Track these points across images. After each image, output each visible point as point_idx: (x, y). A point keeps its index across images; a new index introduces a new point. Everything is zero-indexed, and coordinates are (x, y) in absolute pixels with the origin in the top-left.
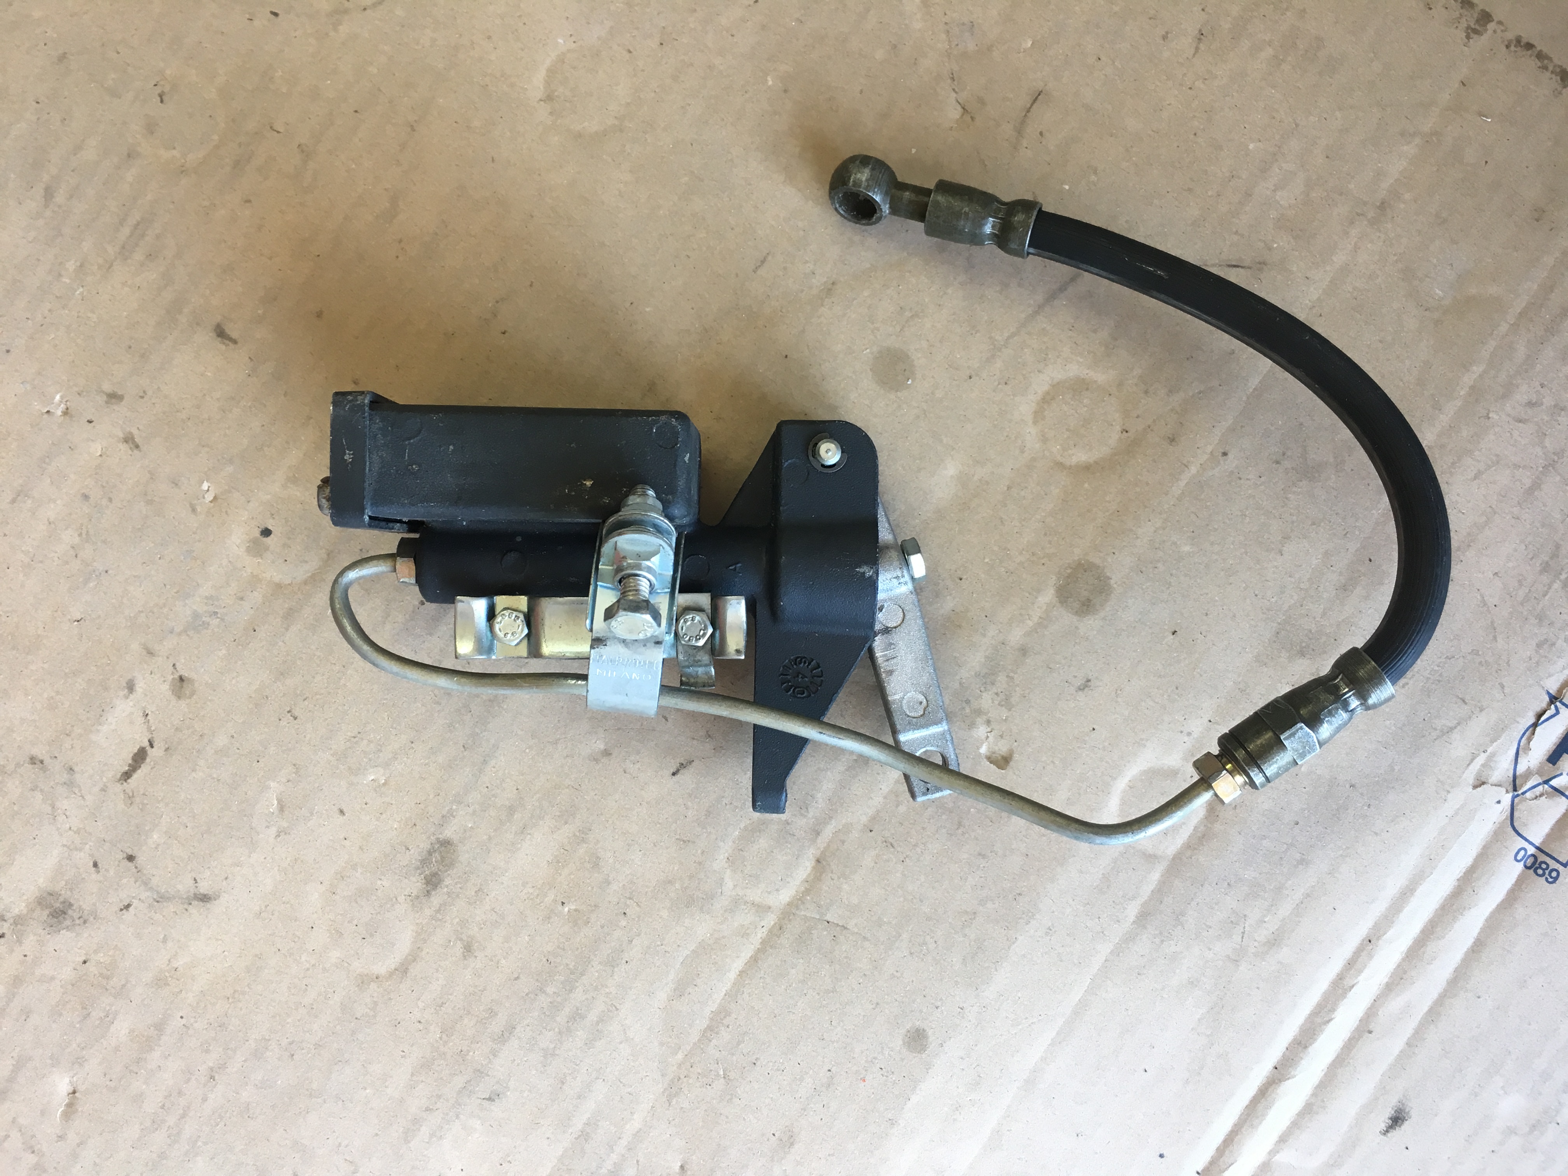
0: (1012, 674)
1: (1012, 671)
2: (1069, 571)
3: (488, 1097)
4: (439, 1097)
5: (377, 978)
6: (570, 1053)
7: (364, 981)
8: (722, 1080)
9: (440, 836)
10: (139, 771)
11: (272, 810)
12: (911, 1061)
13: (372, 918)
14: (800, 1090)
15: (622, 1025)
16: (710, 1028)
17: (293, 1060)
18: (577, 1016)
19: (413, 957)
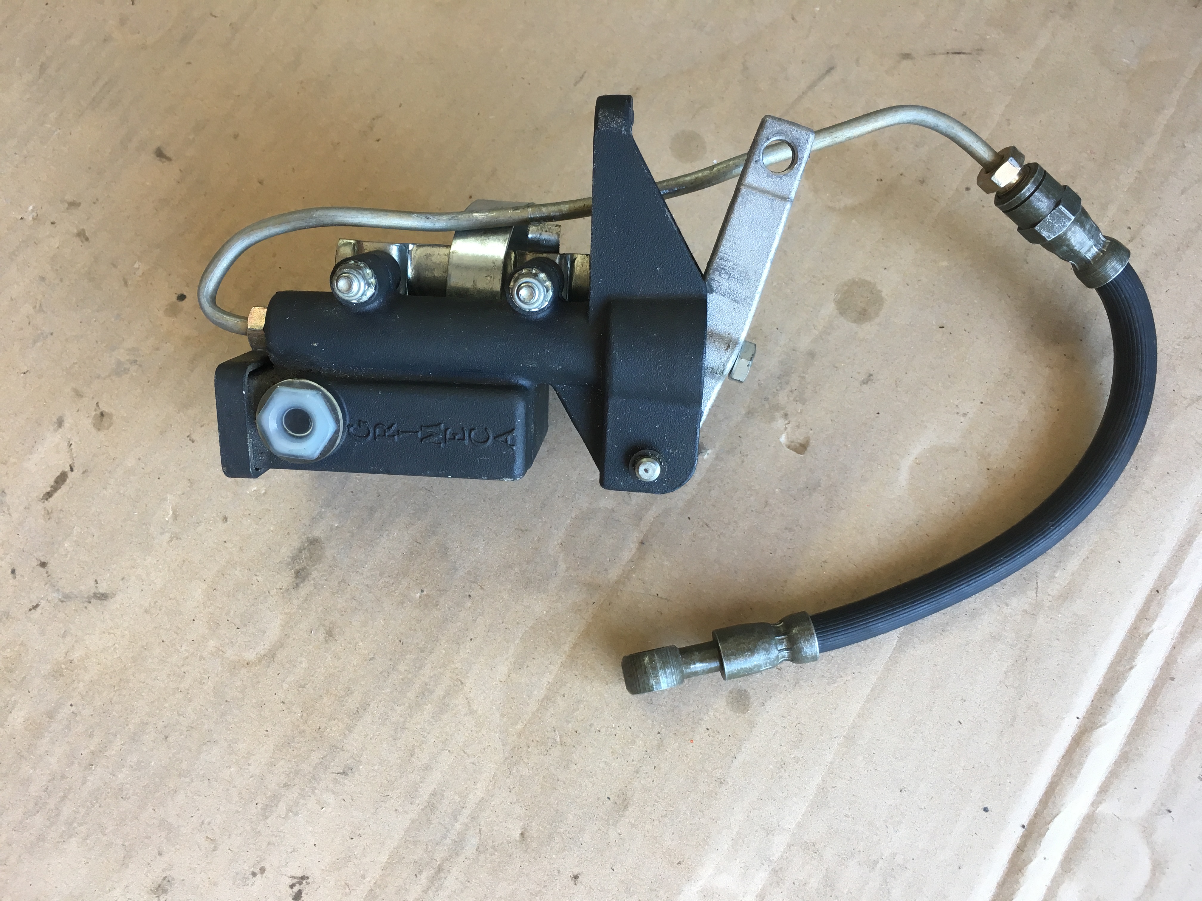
0: (802, 375)
1: (804, 372)
2: (846, 288)
3: (342, 771)
4: (297, 773)
5: (247, 664)
6: (419, 727)
7: (234, 667)
8: (559, 747)
9: (310, 535)
10: (59, 491)
11: (167, 519)
12: (735, 721)
13: (247, 610)
14: (632, 753)
15: (467, 698)
16: (547, 698)
17: (166, 741)
18: (425, 692)
19: (280, 644)
